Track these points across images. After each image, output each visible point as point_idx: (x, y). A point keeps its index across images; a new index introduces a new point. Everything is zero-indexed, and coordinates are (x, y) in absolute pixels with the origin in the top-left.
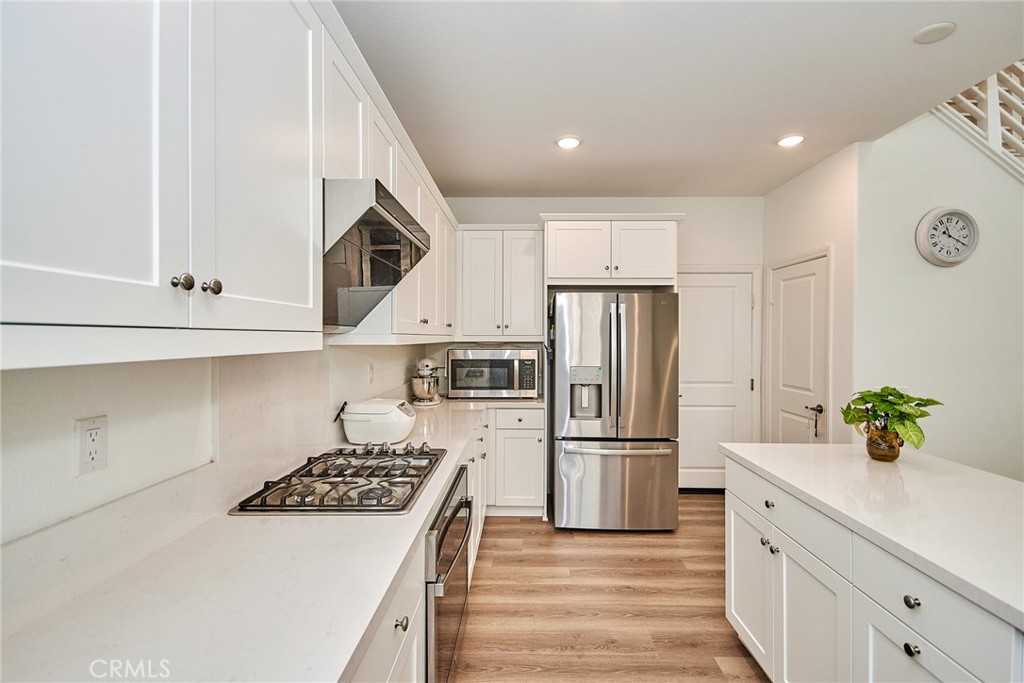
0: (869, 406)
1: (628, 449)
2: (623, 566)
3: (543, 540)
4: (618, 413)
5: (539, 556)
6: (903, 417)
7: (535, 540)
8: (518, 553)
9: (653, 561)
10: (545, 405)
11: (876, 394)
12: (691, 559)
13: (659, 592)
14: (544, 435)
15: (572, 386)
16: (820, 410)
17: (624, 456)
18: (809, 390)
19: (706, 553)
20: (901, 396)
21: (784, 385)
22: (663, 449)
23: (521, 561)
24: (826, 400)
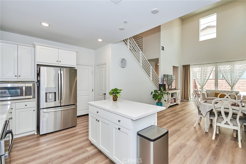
0: (113, 91)
1: (63, 109)
2: (63, 138)
3: (36, 140)
4: (61, 99)
5: (35, 144)
6: (118, 93)
7: (33, 140)
8: (27, 146)
9: (71, 134)
10: (36, 99)
11: (114, 89)
12: (80, 131)
13: (73, 140)
14: (36, 109)
15: (46, 93)
16: (105, 94)
17: (61, 110)
18: (103, 90)
19: (84, 128)
20: (117, 89)
21: (99, 90)
22: (73, 107)
23: (28, 148)
24: (106, 92)
